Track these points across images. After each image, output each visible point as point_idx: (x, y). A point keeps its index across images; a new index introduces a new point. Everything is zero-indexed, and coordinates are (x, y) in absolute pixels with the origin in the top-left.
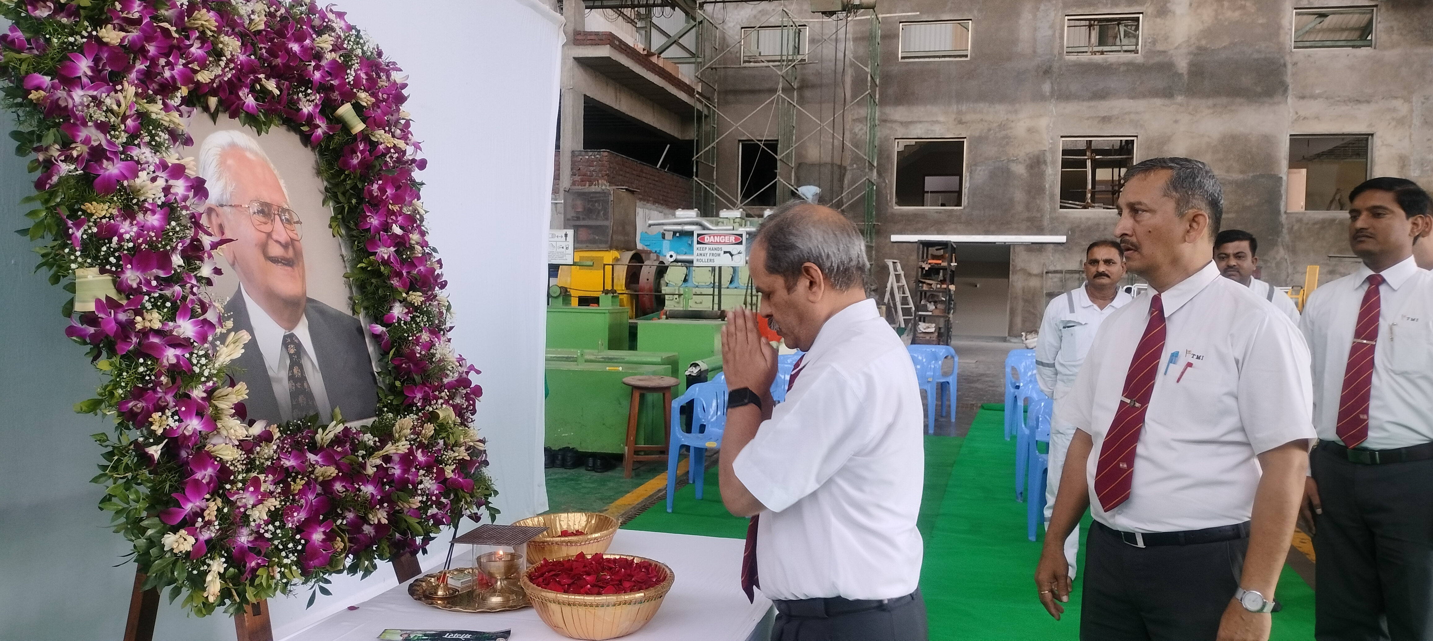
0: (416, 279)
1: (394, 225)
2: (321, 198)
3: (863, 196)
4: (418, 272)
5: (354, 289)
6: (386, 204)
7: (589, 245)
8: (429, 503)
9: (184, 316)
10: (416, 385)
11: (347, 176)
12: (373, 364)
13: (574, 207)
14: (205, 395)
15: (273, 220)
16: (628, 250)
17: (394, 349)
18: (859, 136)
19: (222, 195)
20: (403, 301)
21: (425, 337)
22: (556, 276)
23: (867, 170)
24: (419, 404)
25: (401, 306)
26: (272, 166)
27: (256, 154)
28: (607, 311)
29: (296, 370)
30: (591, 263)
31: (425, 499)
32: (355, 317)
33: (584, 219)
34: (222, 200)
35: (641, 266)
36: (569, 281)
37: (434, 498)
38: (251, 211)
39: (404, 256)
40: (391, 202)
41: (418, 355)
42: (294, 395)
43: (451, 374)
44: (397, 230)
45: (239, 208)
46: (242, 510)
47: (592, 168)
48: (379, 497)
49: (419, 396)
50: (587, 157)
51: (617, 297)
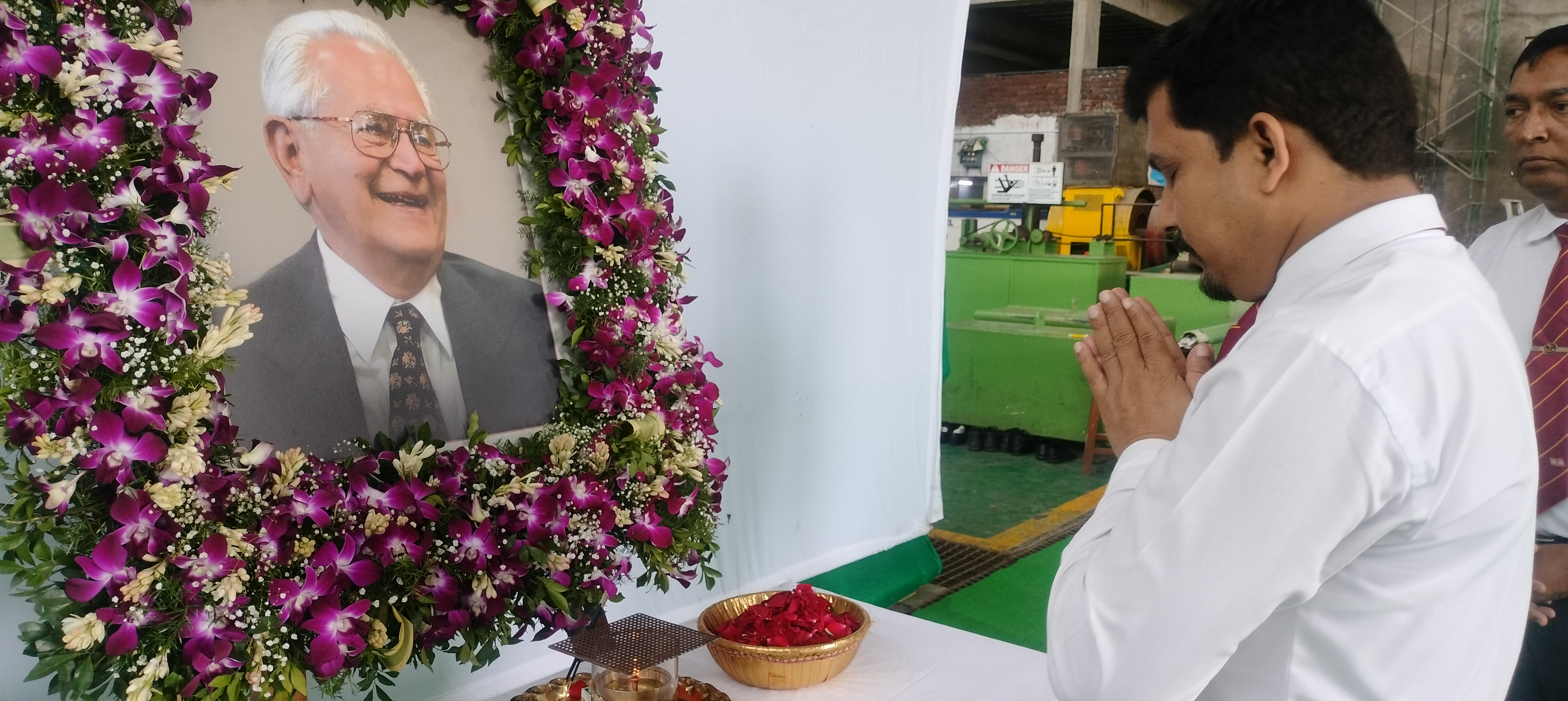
0: (624, 228)
1: (588, 148)
2: (494, 108)
3: (1473, 117)
4: (627, 216)
5: (537, 240)
6: (580, 117)
7: (1088, 181)
8: (588, 563)
9: (129, 281)
10: (606, 382)
11: (528, 76)
12: (558, 347)
13: (1071, 135)
14: (156, 404)
15: (396, 141)
16: (1136, 186)
17: (580, 329)
18: (1472, 37)
19: (301, 103)
20: (598, 258)
21: (630, 311)
22: (1046, 218)
23: (1480, 81)
24: (606, 410)
25: (595, 266)
26: (406, 62)
27: (377, 45)
28: (1097, 262)
29: (406, 358)
30: (1083, 203)
31: (581, 557)
32: (531, 280)
33: (1082, 150)
34: (300, 111)
35: (1152, 206)
36: (1061, 223)
37: (596, 556)
38: (355, 126)
39: (606, 194)
40: (587, 113)
41: (616, 338)
42: (396, 394)
43: (671, 365)
44: (592, 155)
45: (331, 122)
46: (195, 584)
47: (1106, 90)
48: (490, 557)
49: (609, 397)
50: (1101, 76)
51: (1112, 244)
